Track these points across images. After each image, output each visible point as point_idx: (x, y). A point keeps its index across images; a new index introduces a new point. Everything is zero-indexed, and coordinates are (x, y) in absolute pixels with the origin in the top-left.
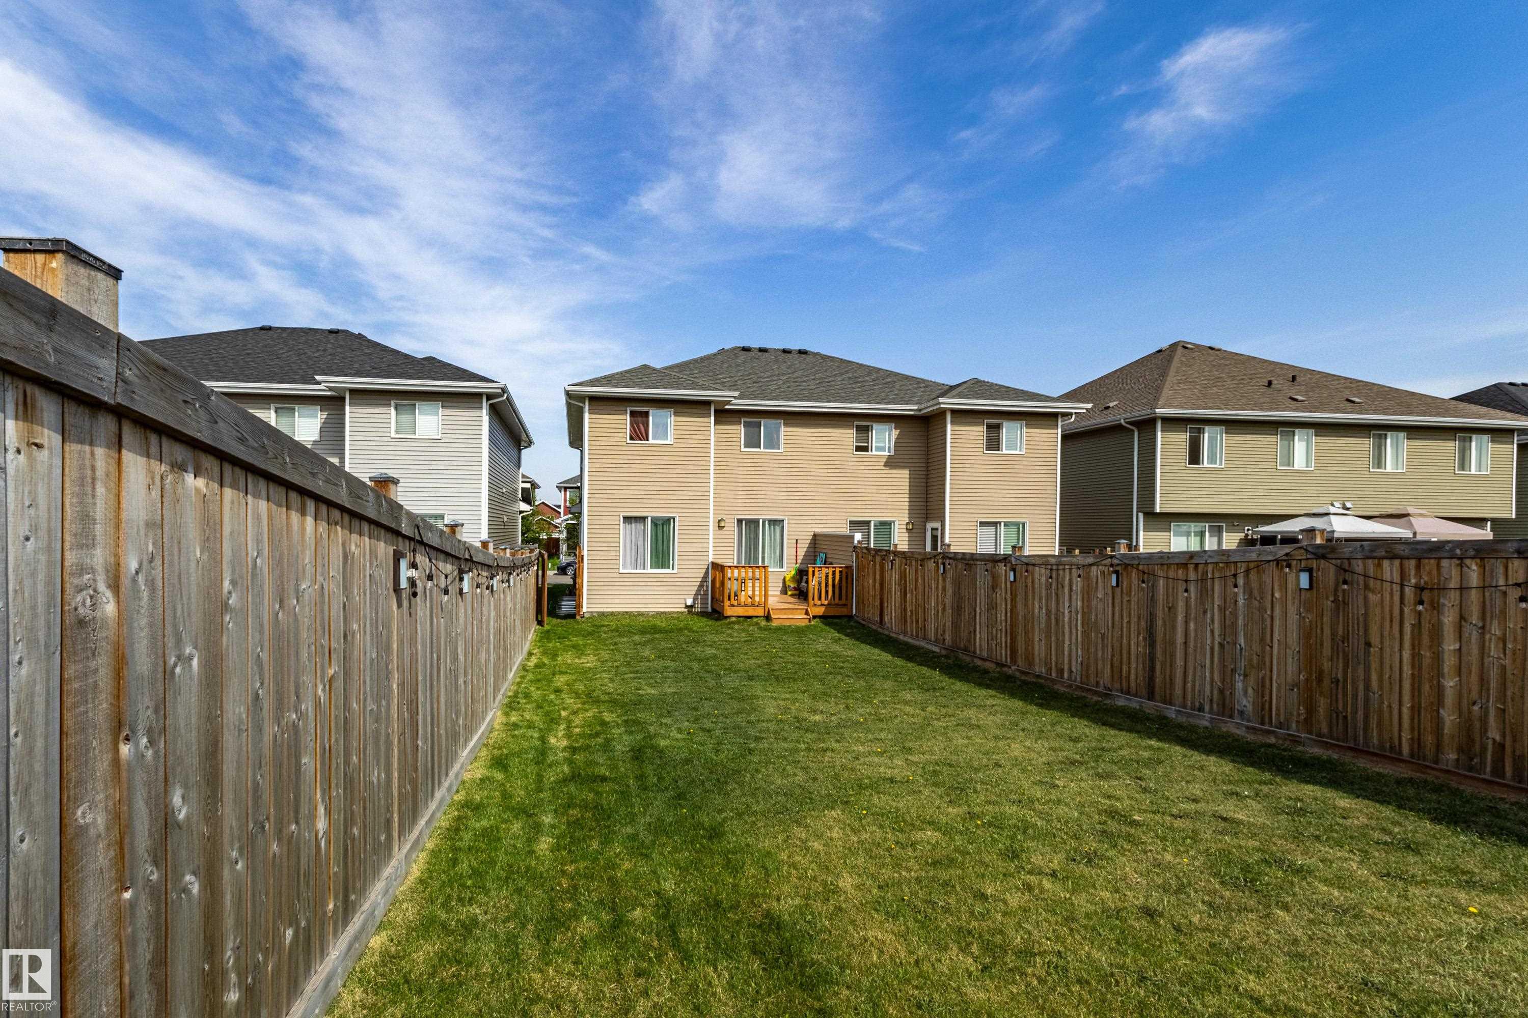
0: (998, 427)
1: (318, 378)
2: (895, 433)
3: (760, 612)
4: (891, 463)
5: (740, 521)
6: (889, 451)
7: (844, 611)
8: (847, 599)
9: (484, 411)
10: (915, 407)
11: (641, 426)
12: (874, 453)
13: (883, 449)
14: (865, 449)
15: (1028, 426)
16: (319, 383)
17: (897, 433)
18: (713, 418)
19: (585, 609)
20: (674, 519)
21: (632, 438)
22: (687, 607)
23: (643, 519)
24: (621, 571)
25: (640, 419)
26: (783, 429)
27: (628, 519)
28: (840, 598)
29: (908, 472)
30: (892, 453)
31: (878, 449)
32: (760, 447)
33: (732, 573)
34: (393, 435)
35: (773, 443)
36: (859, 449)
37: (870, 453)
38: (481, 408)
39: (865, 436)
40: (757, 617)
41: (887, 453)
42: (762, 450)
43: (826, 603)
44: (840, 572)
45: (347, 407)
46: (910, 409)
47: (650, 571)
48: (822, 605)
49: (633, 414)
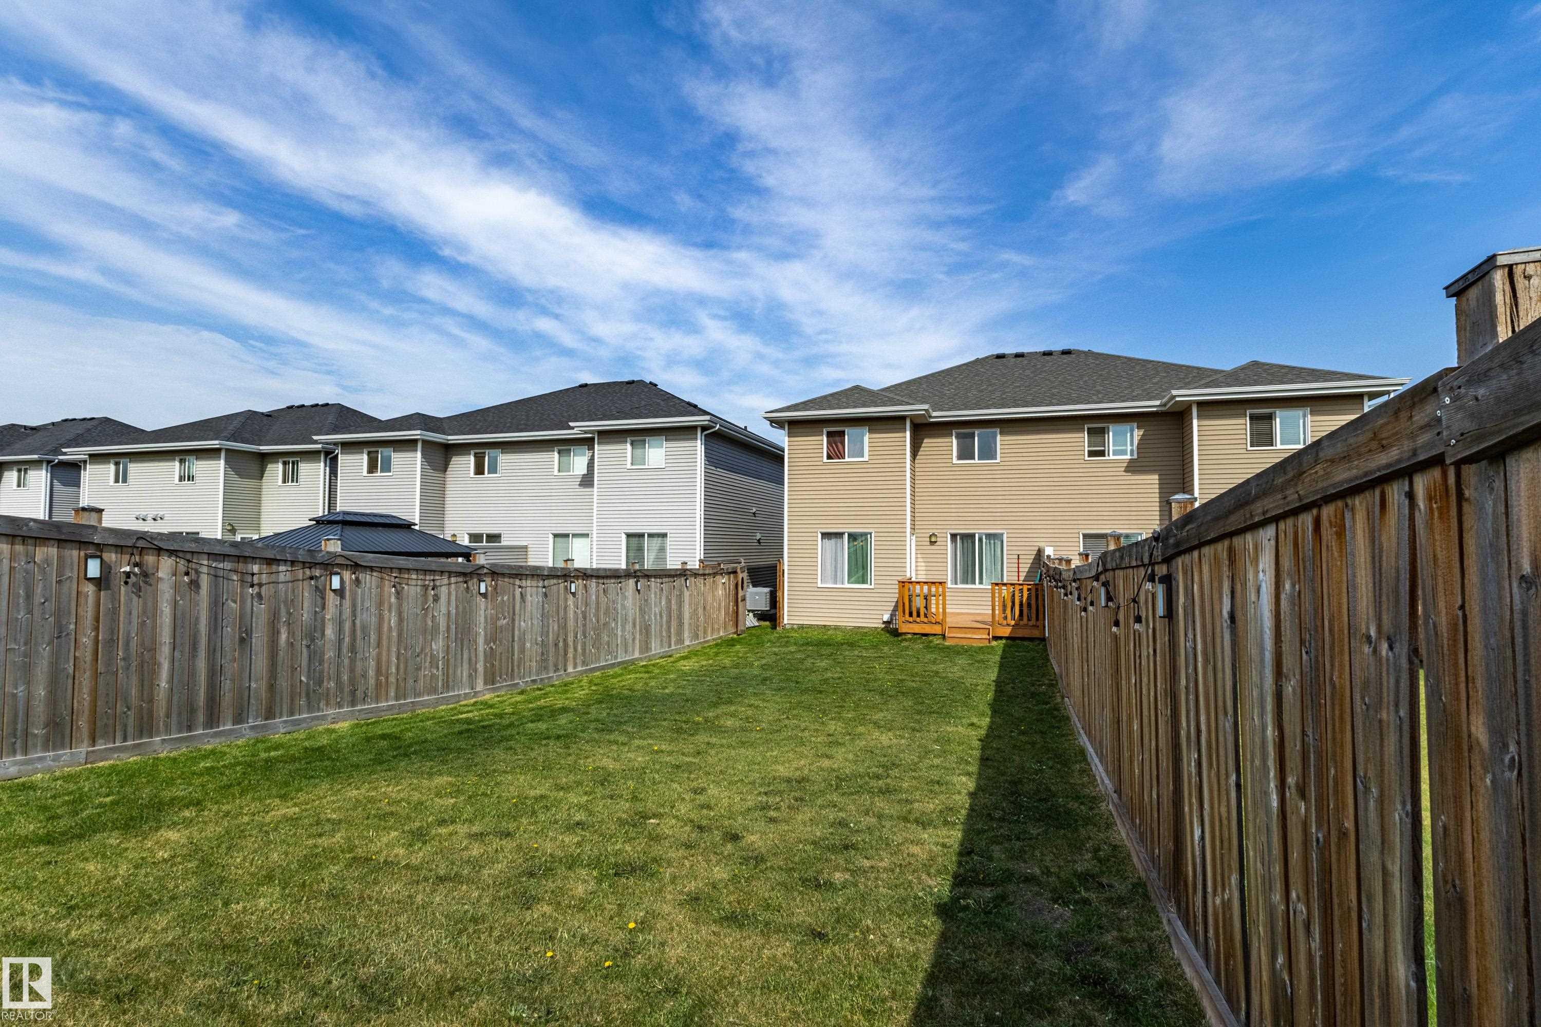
0: (1270, 417)
1: (571, 424)
2: (1138, 434)
3: (937, 629)
4: (1133, 467)
5: (954, 536)
6: (1132, 454)
7: (1036, 633)
8: (1037, 619)
9: (699, 441)
10: (1158, 403)
11: (839, 445)
12: (1112, 457)
13: (1124, 452)
14: (1102, 453)
15: (1312, 413)
16: (573, 428)
17: (1141, 433)
18: (908, 434)
19: (786, 622)
20: (871, 534)
21: (829, 457)
22: (884, 622)
23: (839, 535)
24: (820, 585)
25: (837, 439)
26: (999, 437)
27: (826, 535)
28: (1029, 620)
29: (1157, 477)
30: (1135, 457)
31: (1115, 453)
32: (974, 458)
33: (922, 589)
34: (629, 466)
35: (988, 452)
36: (1092, 454)
37: (1107, 458)
38: (696, 439)
39: (1099, 439)
40: (935, 635)
41: (1128, 457)
42: (977, 461)
43: (1013, 623)
44: (1029, 590)
45: (596, 446)
46: (1152, 405)
47: (847, 585)
48: (1008, 625)
49: (829, 434)
